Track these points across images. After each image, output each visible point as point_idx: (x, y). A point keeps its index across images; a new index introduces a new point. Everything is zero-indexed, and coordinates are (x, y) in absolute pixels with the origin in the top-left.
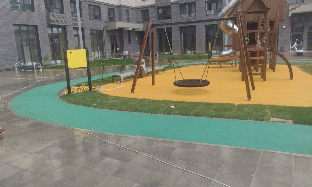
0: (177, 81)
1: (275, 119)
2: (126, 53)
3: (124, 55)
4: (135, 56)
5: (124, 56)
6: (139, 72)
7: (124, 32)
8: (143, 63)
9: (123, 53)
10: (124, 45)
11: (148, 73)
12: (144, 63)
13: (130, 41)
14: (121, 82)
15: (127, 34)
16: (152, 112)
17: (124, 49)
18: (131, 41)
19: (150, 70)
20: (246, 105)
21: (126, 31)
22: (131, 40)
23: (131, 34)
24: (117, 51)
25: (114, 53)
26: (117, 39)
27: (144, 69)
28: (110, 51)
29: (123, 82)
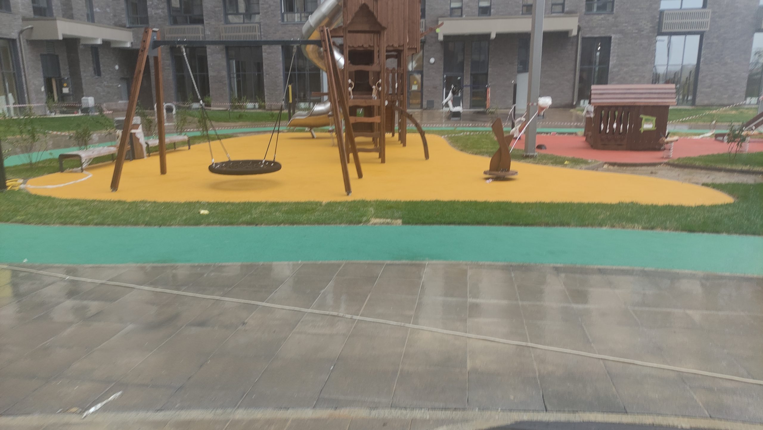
0: (216, 164)
1: (378, 220)
2: (89, 101)
3: (84, 106)
4: (115, 111)
5: (86, 110)
6: (128, 147)
7: (81, 47)
8: (136, 126)
9: (80, 102)
10: (83, 81)
11: (150, 151)
12: (141, 126)
13: (98, 72)
14: (82, 170)
15: (90, 52)
16: (161, 222)
17: (83, 92)
18: (103, 73)
19: (154, 142)
20: (340, 203)
21: (86, 45)
22: (102, 69)
23: (101, 55)
24: (63, 97)
25: (54, 100)
26: (61, 66)
27: (138, 139)
28: (44, 96)
29: (87, 169)
